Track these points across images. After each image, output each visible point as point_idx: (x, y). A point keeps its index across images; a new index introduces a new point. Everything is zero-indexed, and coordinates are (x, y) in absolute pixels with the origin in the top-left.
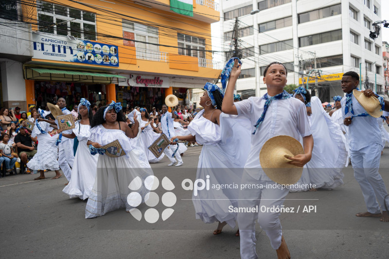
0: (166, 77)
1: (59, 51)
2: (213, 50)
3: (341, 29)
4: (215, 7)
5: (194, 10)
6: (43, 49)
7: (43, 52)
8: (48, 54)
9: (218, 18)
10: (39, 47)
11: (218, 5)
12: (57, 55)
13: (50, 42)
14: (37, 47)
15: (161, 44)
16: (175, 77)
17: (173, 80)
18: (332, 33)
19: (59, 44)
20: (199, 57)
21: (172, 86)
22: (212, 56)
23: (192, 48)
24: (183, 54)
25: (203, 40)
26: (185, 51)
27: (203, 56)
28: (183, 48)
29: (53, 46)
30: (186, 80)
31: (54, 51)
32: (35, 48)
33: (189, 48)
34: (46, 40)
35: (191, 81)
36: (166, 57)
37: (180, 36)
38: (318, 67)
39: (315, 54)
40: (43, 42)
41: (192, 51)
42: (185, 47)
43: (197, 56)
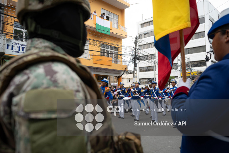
0: (92, 68)
1: (23, 50)
2: (123, 54)
3: (205, 46)
4: (125, 30)
5: (111, 31)
6: (12, 49)
7: (12, 50)
8: (15, 52)
9: (126, 36)
10: (10, 48)
11: (126, 29)
12: (21, 52)
13: (17, 45)
14: (9, 47)
15: (90, 49)
16: (97, 69)
17: (96, 70)
18: (200, 48)
19: (23, 46)
20: (114, 58)
21: (95, 74)
22: (123, 57)
23: (109, 52)
24: (104, 55)
25: (117, 49)
26: (105, 54)
27: (117, 57)
28: (104, 53)
29: (19, 47)
30: (104, 71)
31: (19, 50)
32: (8, 48)
33: (108, 53)
34: (15, 44)
35: (108, 71)
36: (91, 57)
37: (102, 45)
38: (191, 67)
39: (190, 59)
40: (13, 45)
41: (109, 54)
42: (105, 52)
43: (112, 57)
